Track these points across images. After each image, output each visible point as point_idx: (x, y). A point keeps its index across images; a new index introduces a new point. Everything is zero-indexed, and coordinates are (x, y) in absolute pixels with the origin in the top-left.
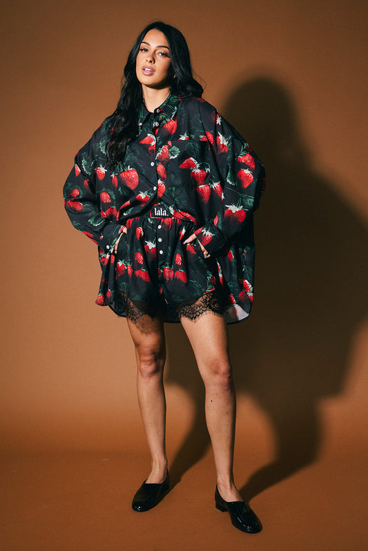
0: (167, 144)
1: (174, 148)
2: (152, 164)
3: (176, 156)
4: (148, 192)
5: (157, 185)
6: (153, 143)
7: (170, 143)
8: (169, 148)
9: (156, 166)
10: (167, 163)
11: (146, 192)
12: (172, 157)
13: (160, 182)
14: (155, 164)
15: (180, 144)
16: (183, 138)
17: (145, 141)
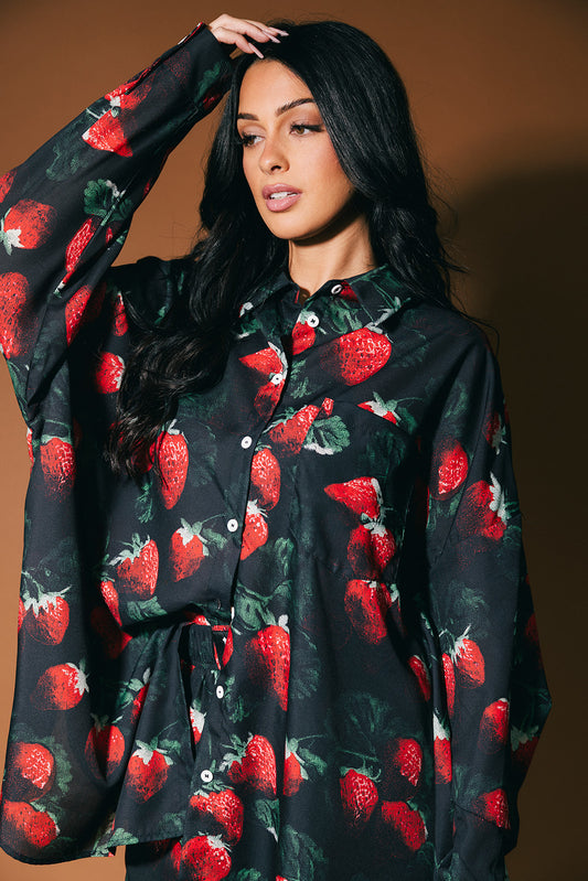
0: (320, 406)
1: (336, 422)
2: (246, 442)
3: (329, 451)
4: (204, 526)
5: (241, 515)
6: (278, 379)
7: (328, 404)
8: (321, 416)
9: (251, 452)
10: (290, 458)
11: (198, 526)
12: (312, 446)
13: (253, 509)
14: (254, 445)
15: (358, 421)
16: (380, 409)
17: (258, 360)
